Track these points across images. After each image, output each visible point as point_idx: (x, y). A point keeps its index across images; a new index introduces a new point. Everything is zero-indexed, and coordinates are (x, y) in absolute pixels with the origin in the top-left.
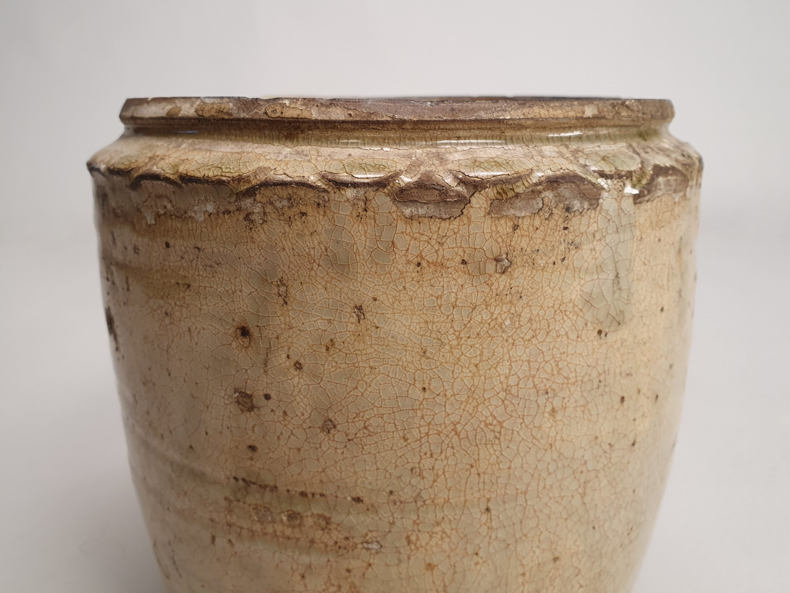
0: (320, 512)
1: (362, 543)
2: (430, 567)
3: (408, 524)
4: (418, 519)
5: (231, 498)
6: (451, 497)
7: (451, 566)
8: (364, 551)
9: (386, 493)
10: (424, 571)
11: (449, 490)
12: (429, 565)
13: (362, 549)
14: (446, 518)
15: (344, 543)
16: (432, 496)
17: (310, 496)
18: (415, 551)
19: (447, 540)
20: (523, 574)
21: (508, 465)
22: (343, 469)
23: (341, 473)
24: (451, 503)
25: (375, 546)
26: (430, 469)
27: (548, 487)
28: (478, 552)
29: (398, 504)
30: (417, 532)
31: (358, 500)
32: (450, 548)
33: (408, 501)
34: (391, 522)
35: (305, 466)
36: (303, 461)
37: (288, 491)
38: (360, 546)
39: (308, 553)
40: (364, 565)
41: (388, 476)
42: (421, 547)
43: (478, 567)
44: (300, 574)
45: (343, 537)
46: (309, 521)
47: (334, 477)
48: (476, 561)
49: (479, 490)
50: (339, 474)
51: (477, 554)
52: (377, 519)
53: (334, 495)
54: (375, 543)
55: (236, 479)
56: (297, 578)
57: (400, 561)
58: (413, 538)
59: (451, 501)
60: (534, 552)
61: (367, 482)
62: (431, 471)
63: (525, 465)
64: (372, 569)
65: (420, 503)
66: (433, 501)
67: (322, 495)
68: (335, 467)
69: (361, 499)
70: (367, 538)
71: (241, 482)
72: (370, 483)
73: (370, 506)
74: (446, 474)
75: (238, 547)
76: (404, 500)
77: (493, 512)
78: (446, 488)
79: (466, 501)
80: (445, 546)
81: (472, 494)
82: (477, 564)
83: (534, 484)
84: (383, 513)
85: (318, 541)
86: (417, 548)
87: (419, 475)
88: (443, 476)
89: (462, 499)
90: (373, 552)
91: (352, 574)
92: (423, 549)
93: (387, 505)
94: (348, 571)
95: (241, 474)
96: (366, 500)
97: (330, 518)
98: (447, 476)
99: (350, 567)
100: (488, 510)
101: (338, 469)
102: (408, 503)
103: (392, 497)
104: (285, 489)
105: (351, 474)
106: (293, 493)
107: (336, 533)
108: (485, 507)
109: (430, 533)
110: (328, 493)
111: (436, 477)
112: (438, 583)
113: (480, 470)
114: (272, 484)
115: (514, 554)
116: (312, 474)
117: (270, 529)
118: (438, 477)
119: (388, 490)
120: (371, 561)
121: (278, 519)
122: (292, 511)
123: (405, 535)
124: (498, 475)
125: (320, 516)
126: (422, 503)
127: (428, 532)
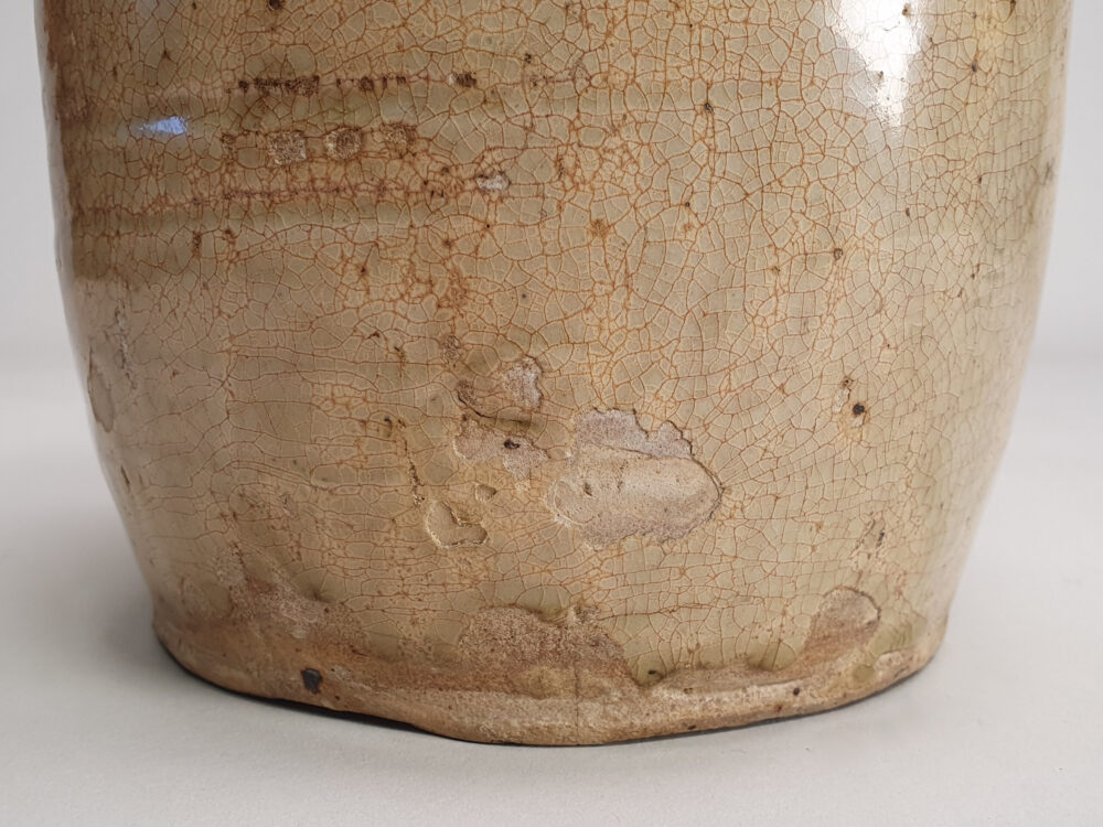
0: (396, 119)
1: (473, 178)
2: (599, 228)
3: (558, 127)
4: (578, 117)
5: (234, 132)
6: (638, 72)
7: (641, 228)
8: (478, 195)
9: (520, 59)
10: (590, 238)
11: (635, 56)
12: (598, 222)
13: (472, 192)
14: (629, 119)
15: (438, 182)
16: (605, 68)
17: (378, 84)
18: (573, 191)
19: (632, 168)
20: (776, 270)
21: (744, 16)
22: (441, 13)
23: (436, 23)
24: (638, 85)
25: (496, 184)
26: (599, 8)
27: (818, 82)
28: (691, 201)
29: (541, 84)
30: (575, 146)
31: (467, 80)
32: (638, 188)
33: (560, 76)
34: (528, 125)
35: (372, 21)
36: (368, 9)
37: (339, 82)
38: (470, 185)
39: (374, 218)
40: (478, 227)
41: (522, 22)
42: (584, 183)
43: (691, 235)
44: (357, 266)
45: (438, 167)
46: (376, 142)
47: (423, 36)
48: (686, 221)
49: (691, 63)
50: (433, 26)
51: (688, 204)
52: (501, 119)
53: (423, 75)
54: (499, 177)
55: (243, 85)
56: (353, 274)
57: (543, 213)
58: (569, 162)
59: (638, 80)
60: (796, 223)
61: (484, 36)
62: (602, 12)
63: (774, 22)
64: (492, 235)
65: (581, 83)
66: (606, 80)
67: (401, 79)
68: (425, 13)
69: (473, 76)
70: (484, 165)
71: (253, 90)
72: (489, 40)
73: (488, 93)
74: (630, 18)
75: (245, 239)
76: (552, 74)
77: (718, 114)
78: (630, 49)
79: (666, 83)
80: (628, 183)
81: (678, 68)
82: (687, 227)
83: (793, 68)
84: (512, 105)
85: (392, 186)
86: (576, 185)
87: (581, 19)
88: (623, 24)
89: (660, 77)
90: (495, 197)
91: (455, 251)
92: (587, 188)
93: (519, 88)
94: (448, 243)
95: (254, 69)
96: (481, 77)
97: (414, 129)
98: (632, 25)
99: (452, 236)
100: (707, 106)
101: (431, 14)
102: (559, 81)
103: (530, 69)
104: (333, 79)
105: (455, 24)
106: (348, 84)
107: (425, 159)
108: (702, 101)
109: (601, 150)
110: (411, 72)
111: (611, 25)
112: (614, 265)
113: (694, 18)
114: (308, 74)
115: (758, 218)
116: (382, 33)
117: (303, 178)
118: (615, 26)
119: (522, 52)
120: (491, 218)
121: (319, 151)
122: (344, 126)
123: (553, 157)
124: (726, 34)
125: (398, 126)
126: (586, 84)
127: (597, 148)
